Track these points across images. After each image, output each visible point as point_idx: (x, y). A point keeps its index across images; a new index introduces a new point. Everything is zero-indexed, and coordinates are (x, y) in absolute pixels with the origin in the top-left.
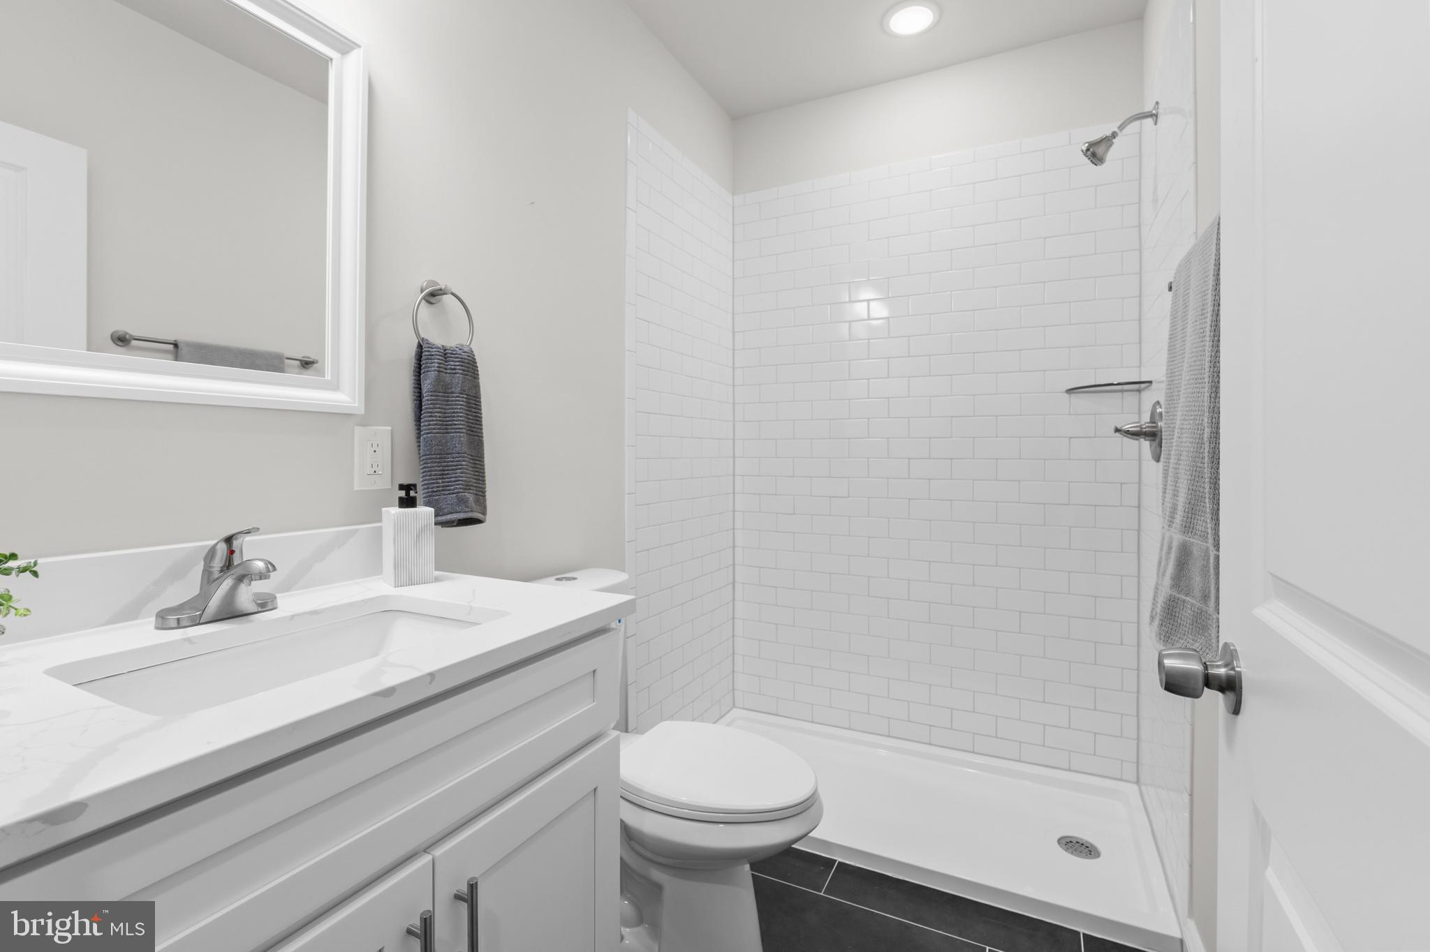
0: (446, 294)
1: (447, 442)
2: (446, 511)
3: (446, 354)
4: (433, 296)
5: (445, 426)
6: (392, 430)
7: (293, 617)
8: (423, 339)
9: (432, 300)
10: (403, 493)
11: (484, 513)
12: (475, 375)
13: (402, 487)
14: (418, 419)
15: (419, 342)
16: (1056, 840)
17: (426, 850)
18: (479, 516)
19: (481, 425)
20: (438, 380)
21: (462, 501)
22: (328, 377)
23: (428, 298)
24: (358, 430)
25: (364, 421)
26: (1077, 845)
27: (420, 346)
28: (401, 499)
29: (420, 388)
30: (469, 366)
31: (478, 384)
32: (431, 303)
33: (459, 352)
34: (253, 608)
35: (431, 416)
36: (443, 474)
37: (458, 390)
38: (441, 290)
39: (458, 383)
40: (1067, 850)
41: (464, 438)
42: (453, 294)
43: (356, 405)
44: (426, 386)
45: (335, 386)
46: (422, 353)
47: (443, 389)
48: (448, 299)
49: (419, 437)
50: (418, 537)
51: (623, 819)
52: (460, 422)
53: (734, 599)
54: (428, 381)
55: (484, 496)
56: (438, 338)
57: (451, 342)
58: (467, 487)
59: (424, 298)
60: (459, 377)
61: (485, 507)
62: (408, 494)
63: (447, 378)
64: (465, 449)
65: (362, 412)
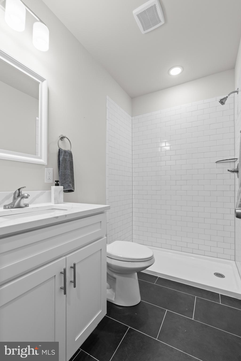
0: (65, 138)
1: (65, 172)
2: (65, 188)
3: (65, 152)
4: (62, 138)
5: (65, 168)
6: (53, 169)
7: (33, 208)
8: (60, 148)
9: (62, 139)
10: (56, 183)
11: (74, 189)
12: (72, 157)
13: (56, 181)
14: (59, 167)
15: (59, 149)
16: (214, 274)
17: (64, 256)
18: (73, 190)
19: (73, 169)
20: (63, 157)
21: (69, 186)
22: (39, 156)
23: (61, 139)
24: (46, 168)
25: (47, 167)
26: (219, 275)
27: (59, 150)
28: (55, 184)
29: (59, 160)
30: (71, 155)
31: (73, 159)
32: (62, 140)
33: (68, 151)
34: (23, 206)
35: (62, 166)
36: (65, 179)
37: (68, 160)
38: (64, 137)
39: (68, 158)
40: (217, 276)
41: (69, 171)
42: (67, 138)
43: (45, 163)
44: (61, 159)
45: (40, 158)
46: (60, 151)
47: (65, 160)
48: (65, 139)
49: (59, 171)
50: (60, 193)
51: (107, 262)
52: (68, 167)
53: (132, 216)
54: (61, 158)
55: (74, 185)
56: (63, 148)
57: (66, 149)
58: (70, 183)
59: (60, 139)
60: (68, 157)
61: (74, 188)
62: (57, 183)
63: (66, 157)
64: (70, 174)
65: (46, 164)
